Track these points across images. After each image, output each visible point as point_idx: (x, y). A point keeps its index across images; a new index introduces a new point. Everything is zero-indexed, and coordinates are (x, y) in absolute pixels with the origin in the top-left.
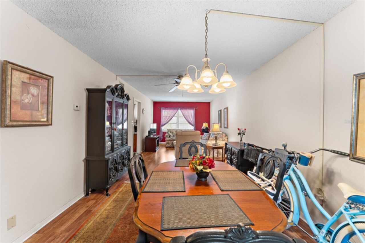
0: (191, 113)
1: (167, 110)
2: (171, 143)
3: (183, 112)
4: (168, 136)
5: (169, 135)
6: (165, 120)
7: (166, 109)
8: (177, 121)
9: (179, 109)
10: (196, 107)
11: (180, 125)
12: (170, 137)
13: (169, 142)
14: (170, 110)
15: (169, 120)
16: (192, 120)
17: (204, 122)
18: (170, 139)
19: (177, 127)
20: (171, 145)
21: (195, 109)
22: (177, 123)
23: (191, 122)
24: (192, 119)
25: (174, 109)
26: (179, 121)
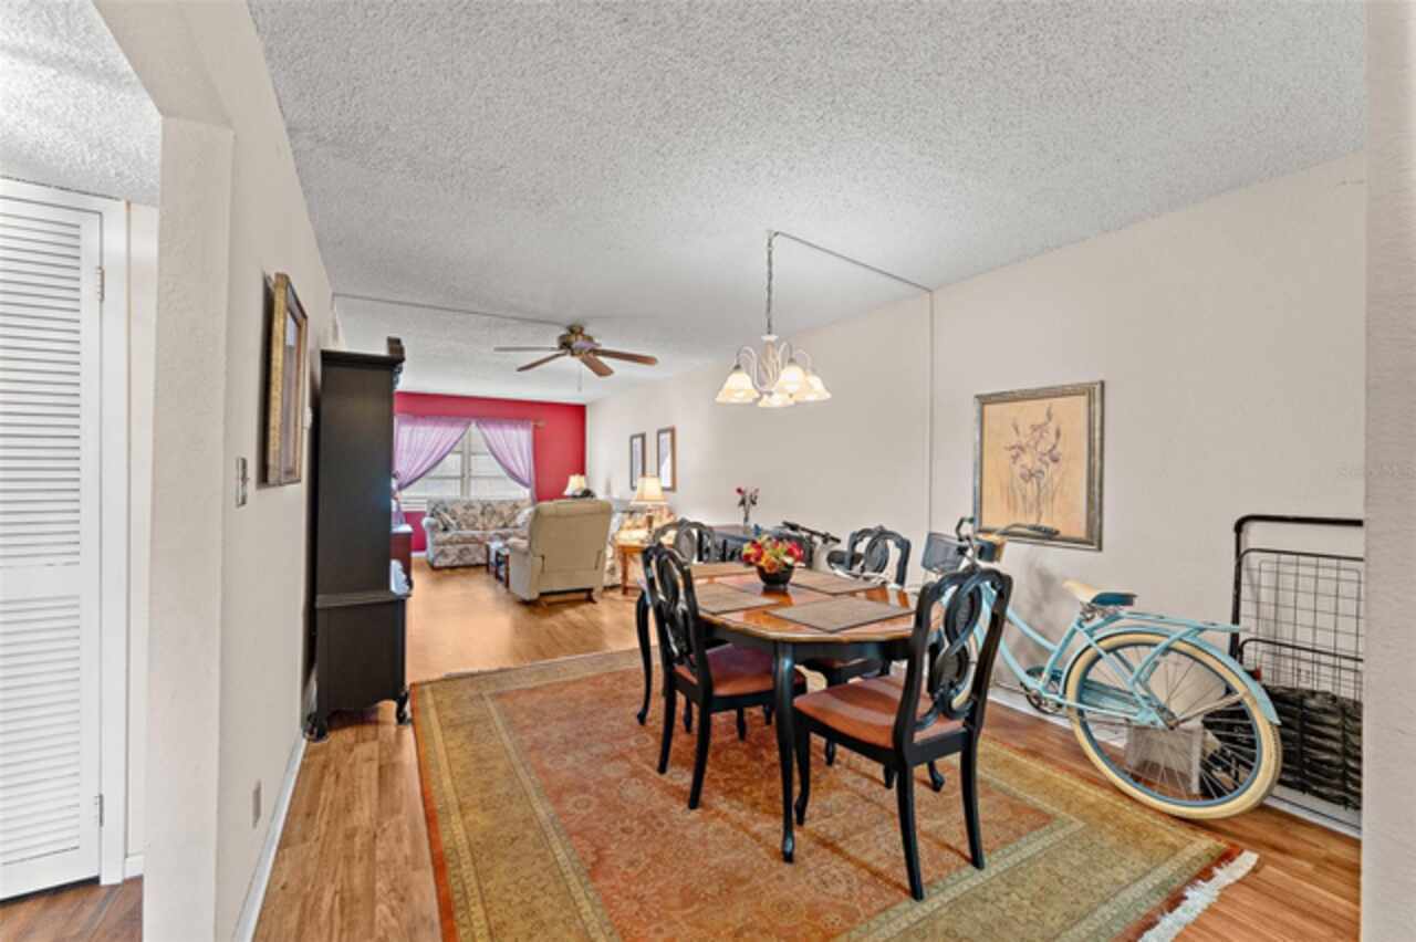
0: (517, 440)
1: (425, 425)
2: (456, 551)
3: (489, 437)
4: (441, 527)
5: (443, 522)
6: (413, 465)
7: (420, 420)
8: (463, 470)
9: (473, 425)
10: (536, 421)
11: (473, 482)
12: (446, 530)
13: (449, 547)
14: (436, 424)
15: (429, 463)
16: (523, 463)
17: (574, 474)
18: (451, 538)
19: (462, 494)
20: (454, 560)
21: (532, 424)
22: (463, 476)
23: (518, 473)
24: (523, 461)
25: (452, 424)
26: (470, 470)
